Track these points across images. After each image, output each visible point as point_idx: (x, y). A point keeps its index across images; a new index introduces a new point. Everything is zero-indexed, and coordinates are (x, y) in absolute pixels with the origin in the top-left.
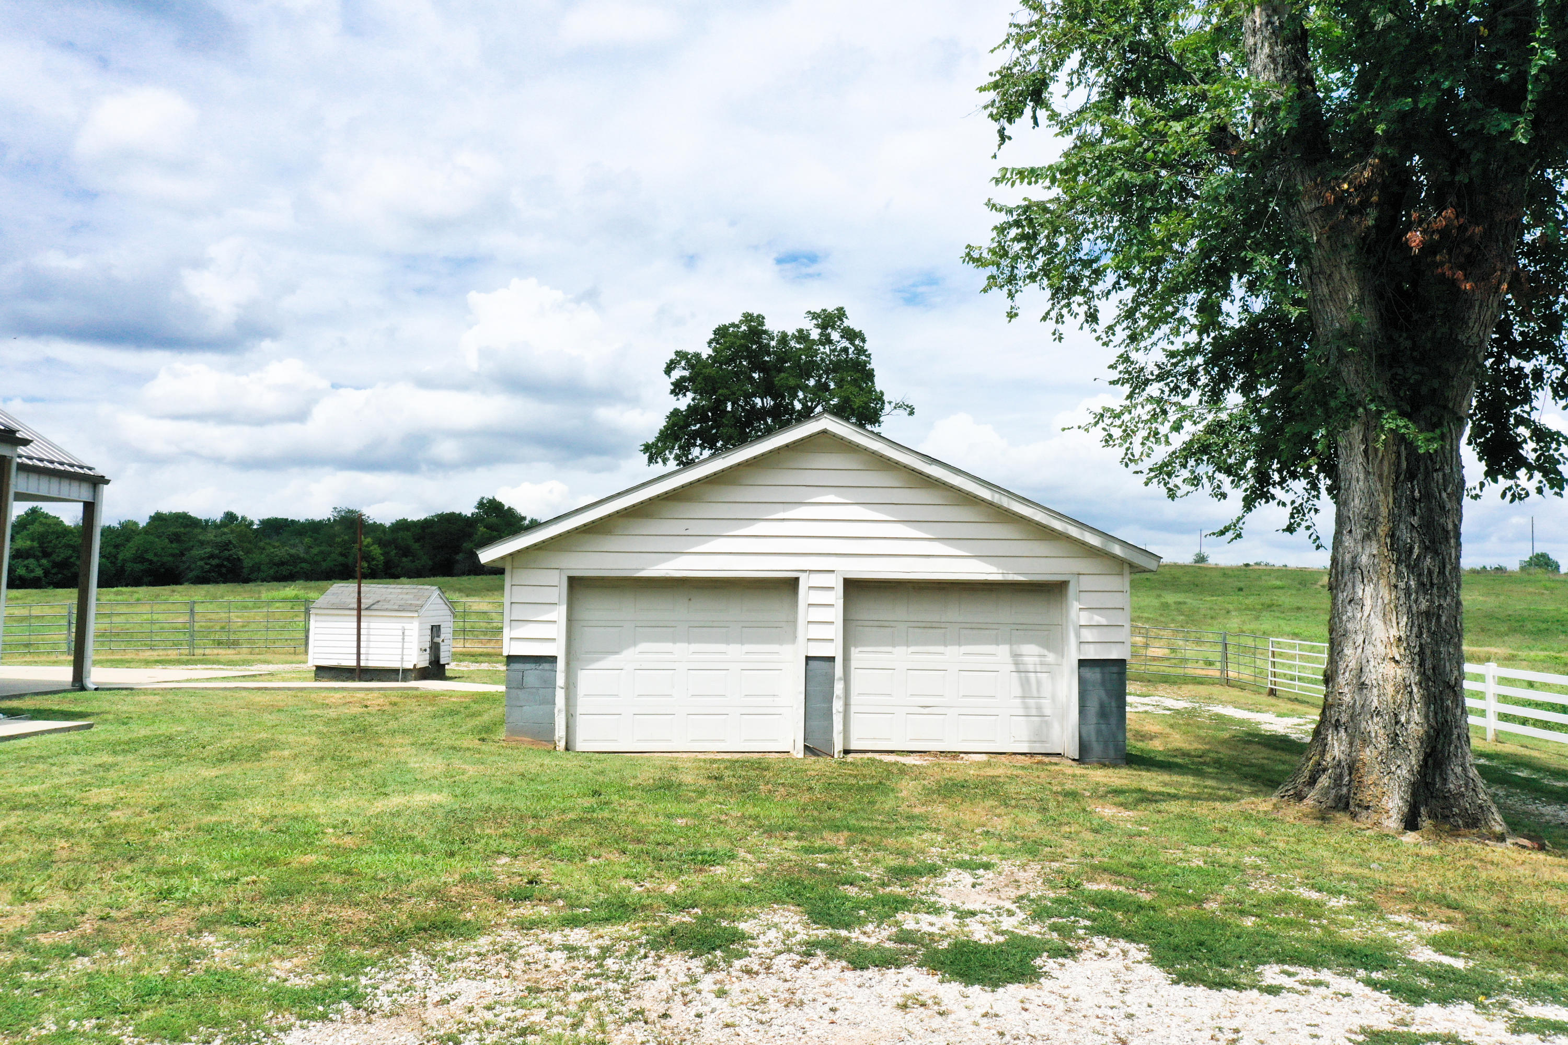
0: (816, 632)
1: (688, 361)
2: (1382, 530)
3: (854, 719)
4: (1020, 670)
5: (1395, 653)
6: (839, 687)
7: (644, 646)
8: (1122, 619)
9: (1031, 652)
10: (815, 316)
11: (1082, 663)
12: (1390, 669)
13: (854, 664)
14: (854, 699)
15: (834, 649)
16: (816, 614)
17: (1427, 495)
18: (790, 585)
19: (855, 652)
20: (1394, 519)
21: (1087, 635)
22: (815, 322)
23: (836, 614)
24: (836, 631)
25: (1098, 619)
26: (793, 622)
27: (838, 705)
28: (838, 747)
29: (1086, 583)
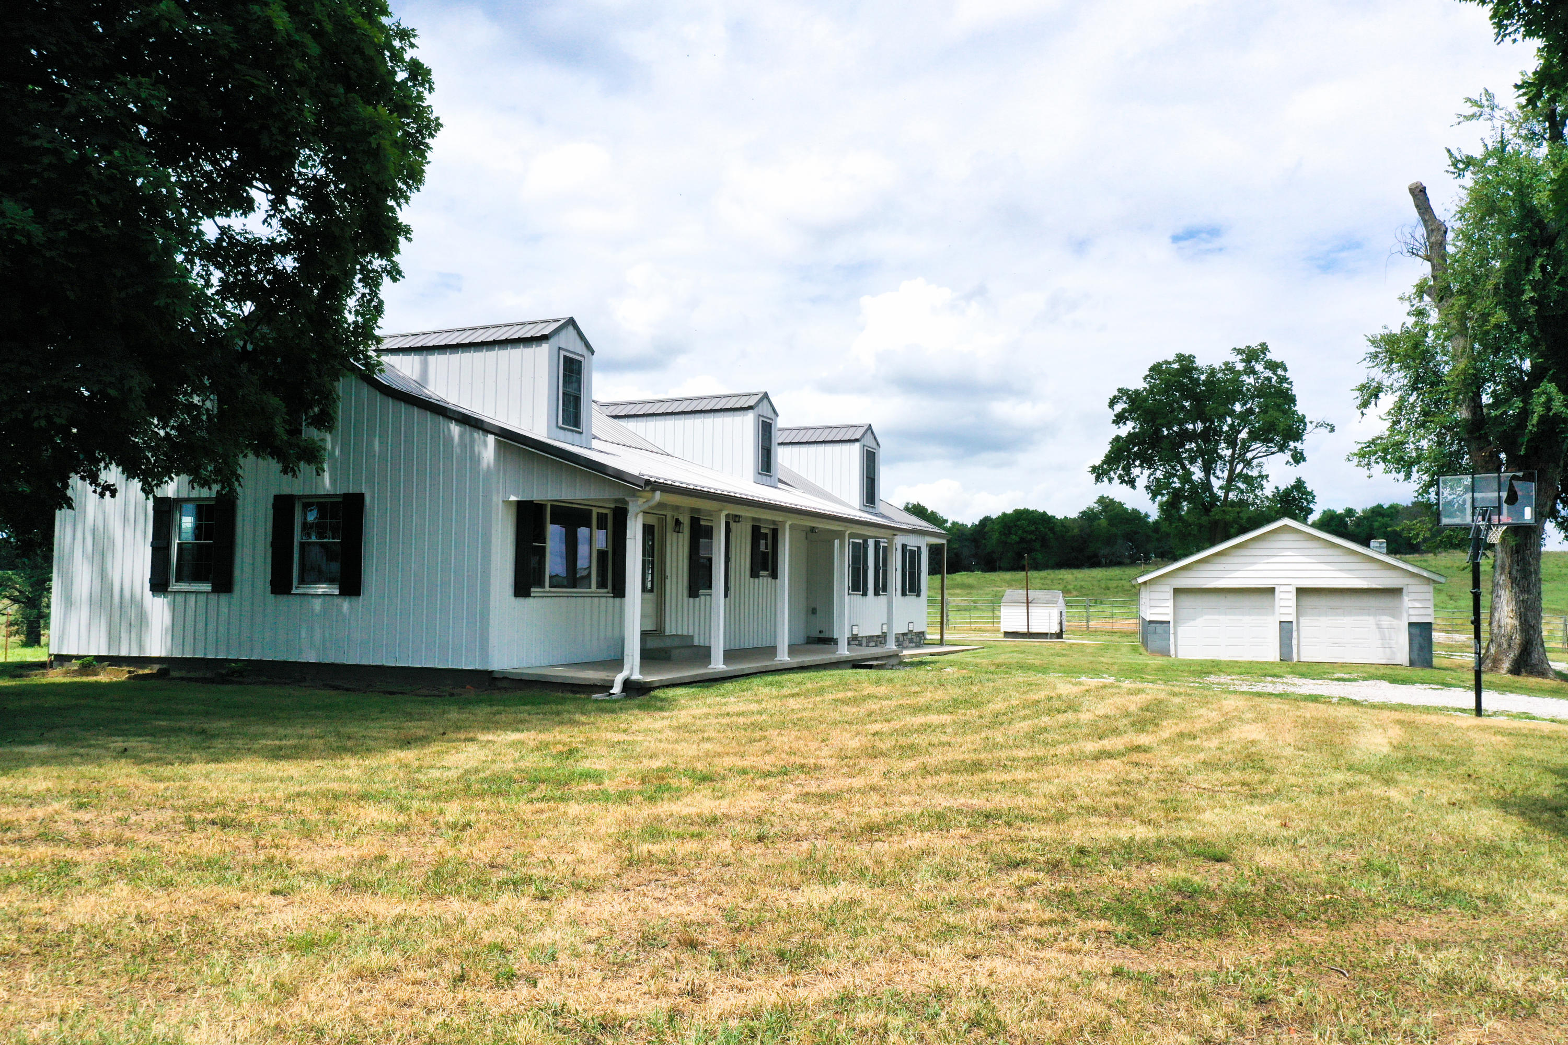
0: (1283, 611)
1: (1129, 397)
2: (1507, 571)
3: (1302, 648)
4: (1379, 627)
5: (1511, 615)
6: (1295, 634)
7: (1206, 617)
8: (1430, 604)
9: (1386, 620)
10: (1239, 351)
11: (1410, 624)
12: (1509, 621)
13: (1301, 624)
14: (1302, 640)
15: (1292, 618)
16: (1283, 603)
17: (1523, 559)
18: (1271, 591)
19: (1302, 620)
20: (1511, 567)
21: (1412, 612)
22: (1240, 357)
23: (1293, 603)
24: (1293, 610)
25: (1417, 605)
26: (1273, 606)
27: (1294, 642)
28: (1295, 659)
29: (1411, 588)
